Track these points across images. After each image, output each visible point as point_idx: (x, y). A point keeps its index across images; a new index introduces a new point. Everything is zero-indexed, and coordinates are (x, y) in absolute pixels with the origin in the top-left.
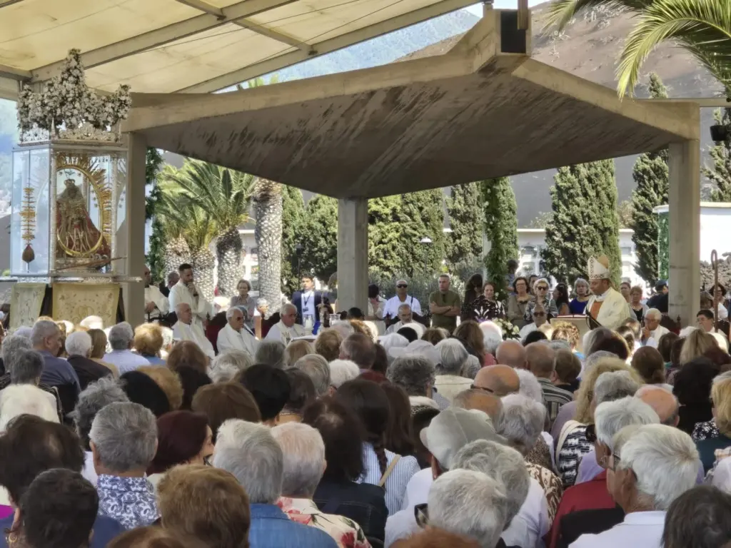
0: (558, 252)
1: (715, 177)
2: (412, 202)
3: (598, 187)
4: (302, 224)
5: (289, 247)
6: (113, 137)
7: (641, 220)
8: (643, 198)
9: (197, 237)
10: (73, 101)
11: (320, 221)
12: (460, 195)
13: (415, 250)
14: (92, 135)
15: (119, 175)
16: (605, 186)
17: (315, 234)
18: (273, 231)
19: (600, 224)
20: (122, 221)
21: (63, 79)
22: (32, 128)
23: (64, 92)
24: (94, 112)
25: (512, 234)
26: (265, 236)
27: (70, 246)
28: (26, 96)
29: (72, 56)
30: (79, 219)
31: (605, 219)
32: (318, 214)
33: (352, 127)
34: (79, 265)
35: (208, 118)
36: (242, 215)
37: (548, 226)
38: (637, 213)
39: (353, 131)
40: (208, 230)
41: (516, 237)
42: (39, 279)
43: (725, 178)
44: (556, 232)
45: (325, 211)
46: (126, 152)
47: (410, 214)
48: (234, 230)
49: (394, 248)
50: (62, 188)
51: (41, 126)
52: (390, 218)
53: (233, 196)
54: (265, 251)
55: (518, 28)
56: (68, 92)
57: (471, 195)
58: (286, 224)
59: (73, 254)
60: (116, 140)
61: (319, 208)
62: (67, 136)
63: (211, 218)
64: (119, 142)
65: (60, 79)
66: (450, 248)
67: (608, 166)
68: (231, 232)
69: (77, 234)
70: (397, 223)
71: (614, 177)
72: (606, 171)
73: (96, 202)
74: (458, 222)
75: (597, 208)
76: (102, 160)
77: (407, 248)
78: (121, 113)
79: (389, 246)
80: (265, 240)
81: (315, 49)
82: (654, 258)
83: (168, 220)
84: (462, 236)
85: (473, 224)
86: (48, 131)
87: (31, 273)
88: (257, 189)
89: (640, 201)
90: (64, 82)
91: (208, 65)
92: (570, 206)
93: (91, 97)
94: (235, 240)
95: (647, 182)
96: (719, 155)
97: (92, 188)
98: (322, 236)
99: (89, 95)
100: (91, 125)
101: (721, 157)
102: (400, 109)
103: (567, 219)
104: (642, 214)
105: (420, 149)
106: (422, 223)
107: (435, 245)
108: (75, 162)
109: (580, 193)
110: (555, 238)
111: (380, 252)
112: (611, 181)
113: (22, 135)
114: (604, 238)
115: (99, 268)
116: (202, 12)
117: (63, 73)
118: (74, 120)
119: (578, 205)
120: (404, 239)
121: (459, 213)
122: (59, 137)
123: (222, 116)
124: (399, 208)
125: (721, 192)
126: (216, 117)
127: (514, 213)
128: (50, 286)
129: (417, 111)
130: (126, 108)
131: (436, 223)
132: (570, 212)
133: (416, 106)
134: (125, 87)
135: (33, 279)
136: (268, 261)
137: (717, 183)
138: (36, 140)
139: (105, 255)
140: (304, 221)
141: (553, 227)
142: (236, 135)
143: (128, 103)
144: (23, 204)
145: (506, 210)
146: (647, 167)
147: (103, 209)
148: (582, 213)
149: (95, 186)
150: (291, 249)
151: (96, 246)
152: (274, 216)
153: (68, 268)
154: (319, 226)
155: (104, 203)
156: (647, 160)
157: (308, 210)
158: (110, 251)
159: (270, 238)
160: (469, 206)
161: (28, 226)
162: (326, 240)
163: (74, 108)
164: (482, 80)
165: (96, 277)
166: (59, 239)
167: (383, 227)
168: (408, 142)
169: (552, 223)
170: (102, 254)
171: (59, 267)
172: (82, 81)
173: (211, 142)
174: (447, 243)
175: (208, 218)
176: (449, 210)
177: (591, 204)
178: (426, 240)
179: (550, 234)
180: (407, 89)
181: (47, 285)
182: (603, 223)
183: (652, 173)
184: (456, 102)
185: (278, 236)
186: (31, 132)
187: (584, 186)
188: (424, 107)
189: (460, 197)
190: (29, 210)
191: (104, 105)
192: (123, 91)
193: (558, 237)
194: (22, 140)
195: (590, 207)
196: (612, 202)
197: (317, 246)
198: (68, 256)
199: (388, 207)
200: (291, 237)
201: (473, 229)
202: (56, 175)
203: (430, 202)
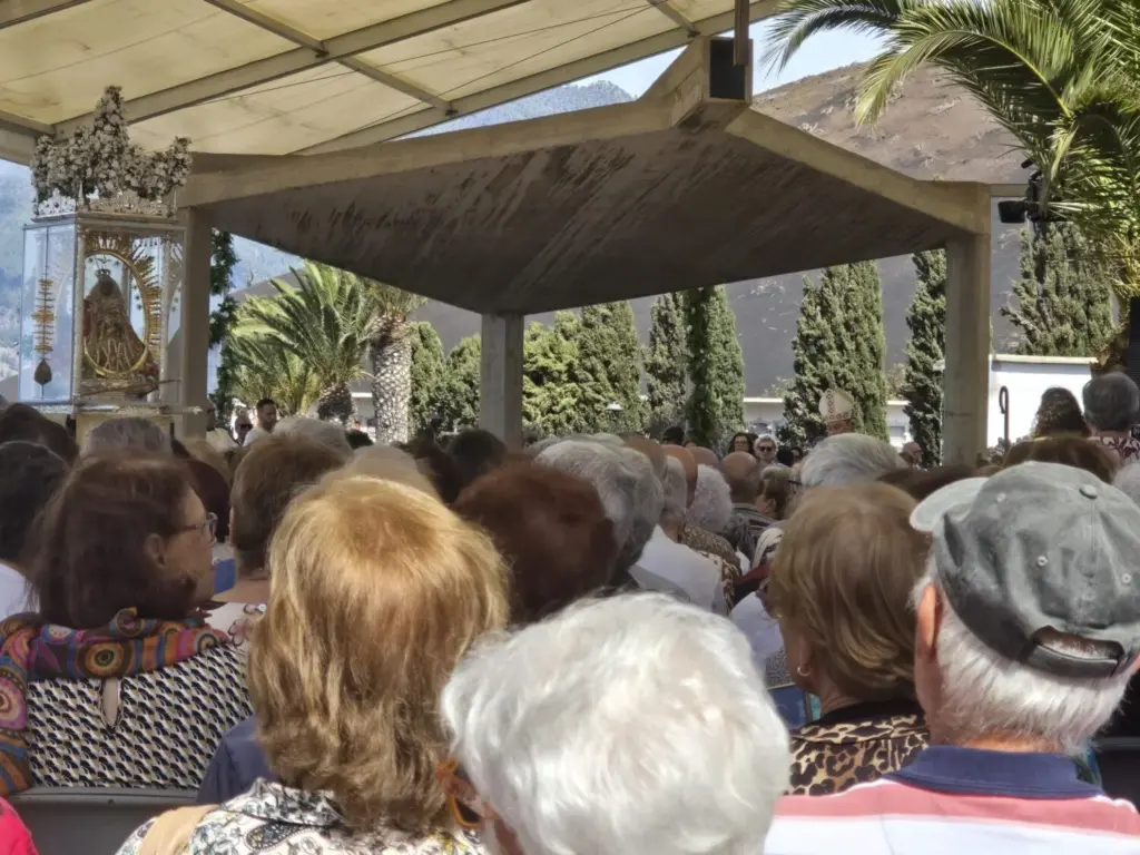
0: (801, 432)
1: (1023, 322)
2: (595, 354)
3: (859, 338)
4: (441, 384)
5: (421, 415)
6: (165, 211)
7: (919, 384)
8: (921, 353)
9: (291, 398)
10: (110, 157)
11: (465, 381)
12: (663, 343)
13: (598, 421)
14: (135, 208)
15: (172, 266)
16: (868, 335)
17: (458, 398)
18: (398, 389)
19: (860, 389)
20: (175, 331)
21: (96, 128)
22: (51, 196)
23: (97, 146)
24: (139, 174)
25: (735, 404)
26: (387, 396)
27: (102, 363)
28: (44, 151)
29: (109, 96)
30: (116, 325)
31: (867, 383)
32: (463, 370)
33: (502, 206)
34: (114, 389)
35: (298, 189)
36: (355, 368)
37: (788, 394)
38: (914, 374)
39: (503, 211)
40: (306, 389)
41: (741, 409)
42: (57, 408)
43: (1037, 324)
44: (799, 403)
45: (472, 365)
46: (182, 232)
47: (592, 371)
48: (342, 388)
49: (569, 419)
50: (91, 281)
51: (64, 193)
52: (564, 377)
53: (342, 340)
54: (385, 417)
55: (735, 63)
56: (103, 146)
57: (677, 344)
58: (417, 384)
59: (106, 373)
60: (170, 215)
61: (465, 361)
62: (100, 208)
63: (311, 370)
64: (175, 218)
65: (92, 129)
66: (646, 419)
67: (872, 307)
68: (338, 390)
69: (112, 347)
70: (574, 384)
71: (881, 324)
72: (870, 314)
73: (140, 302)
74: (659, 382)
75: (857, 367)
76: (149, 244)
77: (587, 419)
78: (177, 177)
79: (562, 417)
80: (386, 401)
81: (455, 107)
82: (936, 437)
83: (250, 375)
84: (664, 402)
85: (680, 386)
86: (73, 200)
87: (47, 399)
88: (375, 328)
89: (918, 357)
90: (98, 132)
91: (303, 125)
92: (819, 363)
93: (136, 154)
94: (345, 403)
95: (928, 329)
96: (1028, 291)
97: (134, 282)
98: (468, 400)
99: (132, 151)
100: (135, 193)
101: (1031, 295)
102: (569, 179)
103: (815, 381)
104: (921, 376)
105: (598, 241)
106: (608, 384)
107: (627, 415)
108: (111, 245)
109: (834, 346)
110: (798, 411)
111: (549, 425)
112: (876, 328)
113: (37, 207)
114: (865, 410)
115: (142, 395)
116: (297, 46)
117: (97, 120)
118: (109, 185)
119: (830, 361)
120: (582, 406)
121: (660, 368)
122: (90, 209)
123: (319, 185)
124: (576, 362)
125: (1030, 343)
126: (310, 187)
127: (739, 374)
128: (72, 418)
129: (592, 183)
130: (184, 170)
131: (629, 384)
132: (818, 372)
133: (590, 177)
134: (183, 141)
135: (48, 408)
136: (390, 431)
137: (1025, 331)
138: (57, 213)
139: (151, 378)
140: (442, 380)
141: (795, 395)
142: (339, 214)
143: (186, 163)
144: (37, 303)
145: (729, 370)
146: (929, 309)
147: (149, 312)
148: (836, 373)
149: (138, 278)
150: (423, 420)
151: (139, 364)
152: (399, 367)
153: (99, 392)
154: (464, 387)
155: (151, 304)
156: (929, 300)
157: (448, 364)
158: (158, 372)
159: (394, 399)
160: (674, 359)
161: (44, 333)
162: (473, 406)
163: (110, 168)
164: (683, 139)
165: (137, 407)
166: (86, 352)
167: (554, 389)
168: (578, 231)
169: (794, 389)
170: (147, 375)
171: (85, 391)
172: (123, 132)
173: (304, 224)
174: (644, 411)
175: (307, 371)
176: (646, 365)
177: (848, 361)
178: (614, 406)
179: (790, 405)
180: (578, 151)
181: (68, 417)
182: (864, 388)
183: (935, 318)
184: (646, 171)
185: (405, 396)
186: (50, 202)
187: (840, 334)
188: (601, 178)
189: (662, 347)
190: (45, 311)
191: (153, 166)
192: (180, 146)
193: (801, 409)
194: (37, 213)
195: (847, 365)
196: (877, 359)
197: (459, 415)
198: (99, 376)
199: (561, 361)
200: (423, 402)
201: (679, 391)
202: (84, 262)
203: (620, 353)
